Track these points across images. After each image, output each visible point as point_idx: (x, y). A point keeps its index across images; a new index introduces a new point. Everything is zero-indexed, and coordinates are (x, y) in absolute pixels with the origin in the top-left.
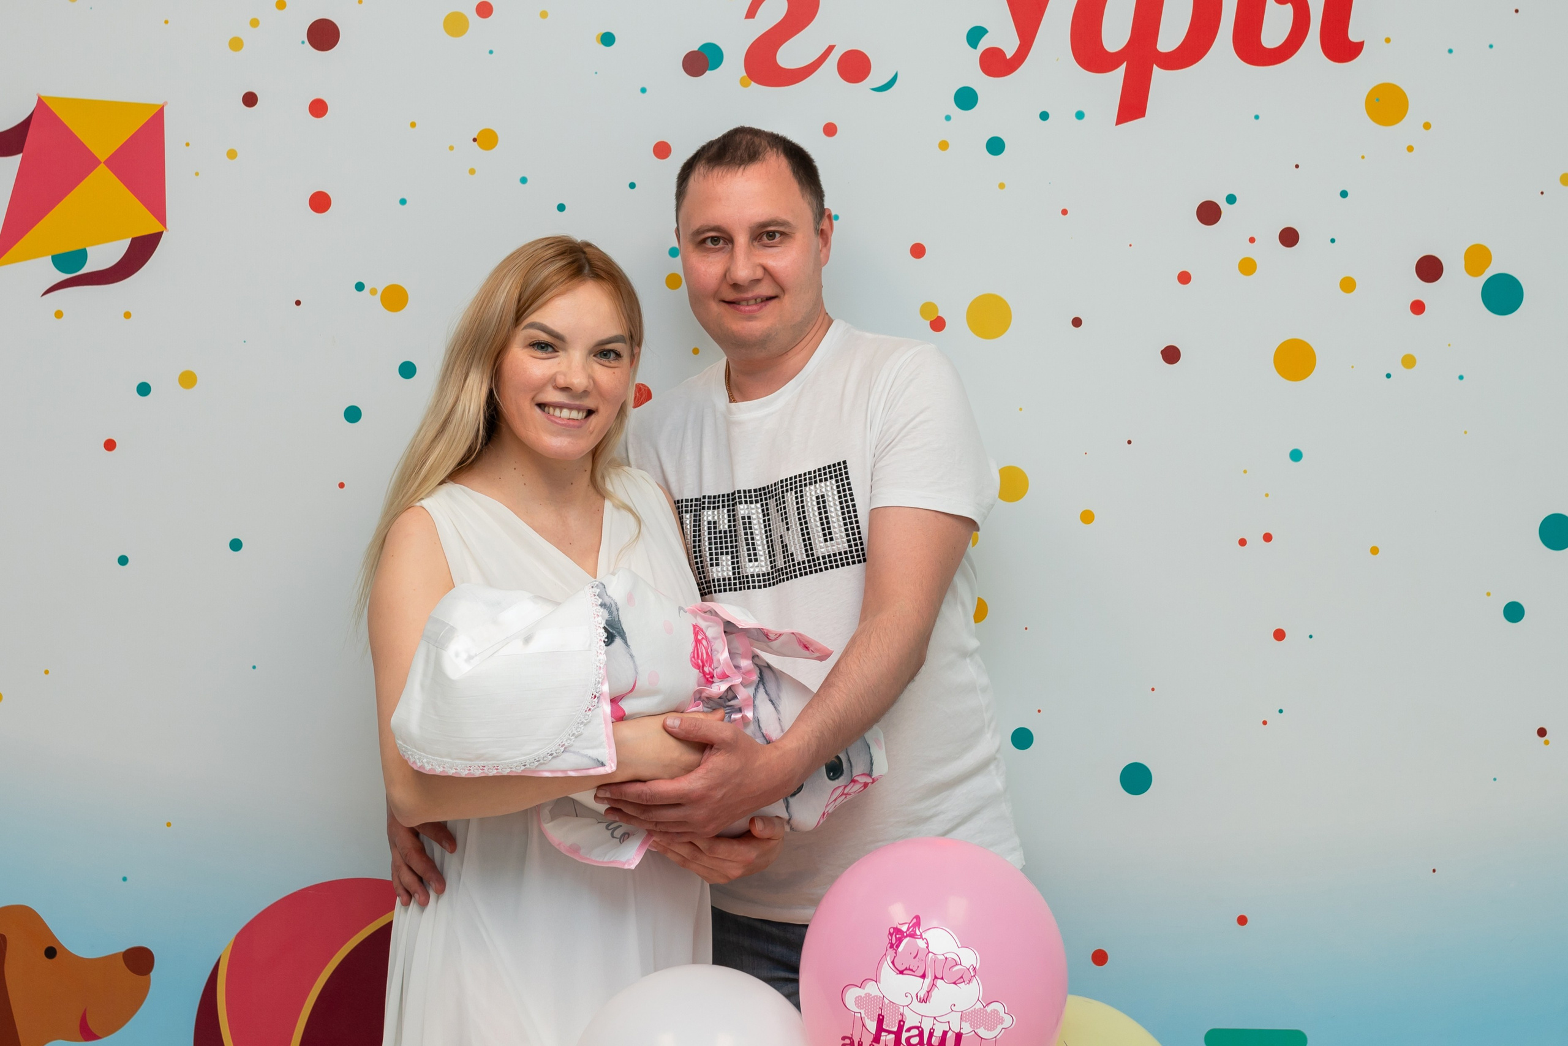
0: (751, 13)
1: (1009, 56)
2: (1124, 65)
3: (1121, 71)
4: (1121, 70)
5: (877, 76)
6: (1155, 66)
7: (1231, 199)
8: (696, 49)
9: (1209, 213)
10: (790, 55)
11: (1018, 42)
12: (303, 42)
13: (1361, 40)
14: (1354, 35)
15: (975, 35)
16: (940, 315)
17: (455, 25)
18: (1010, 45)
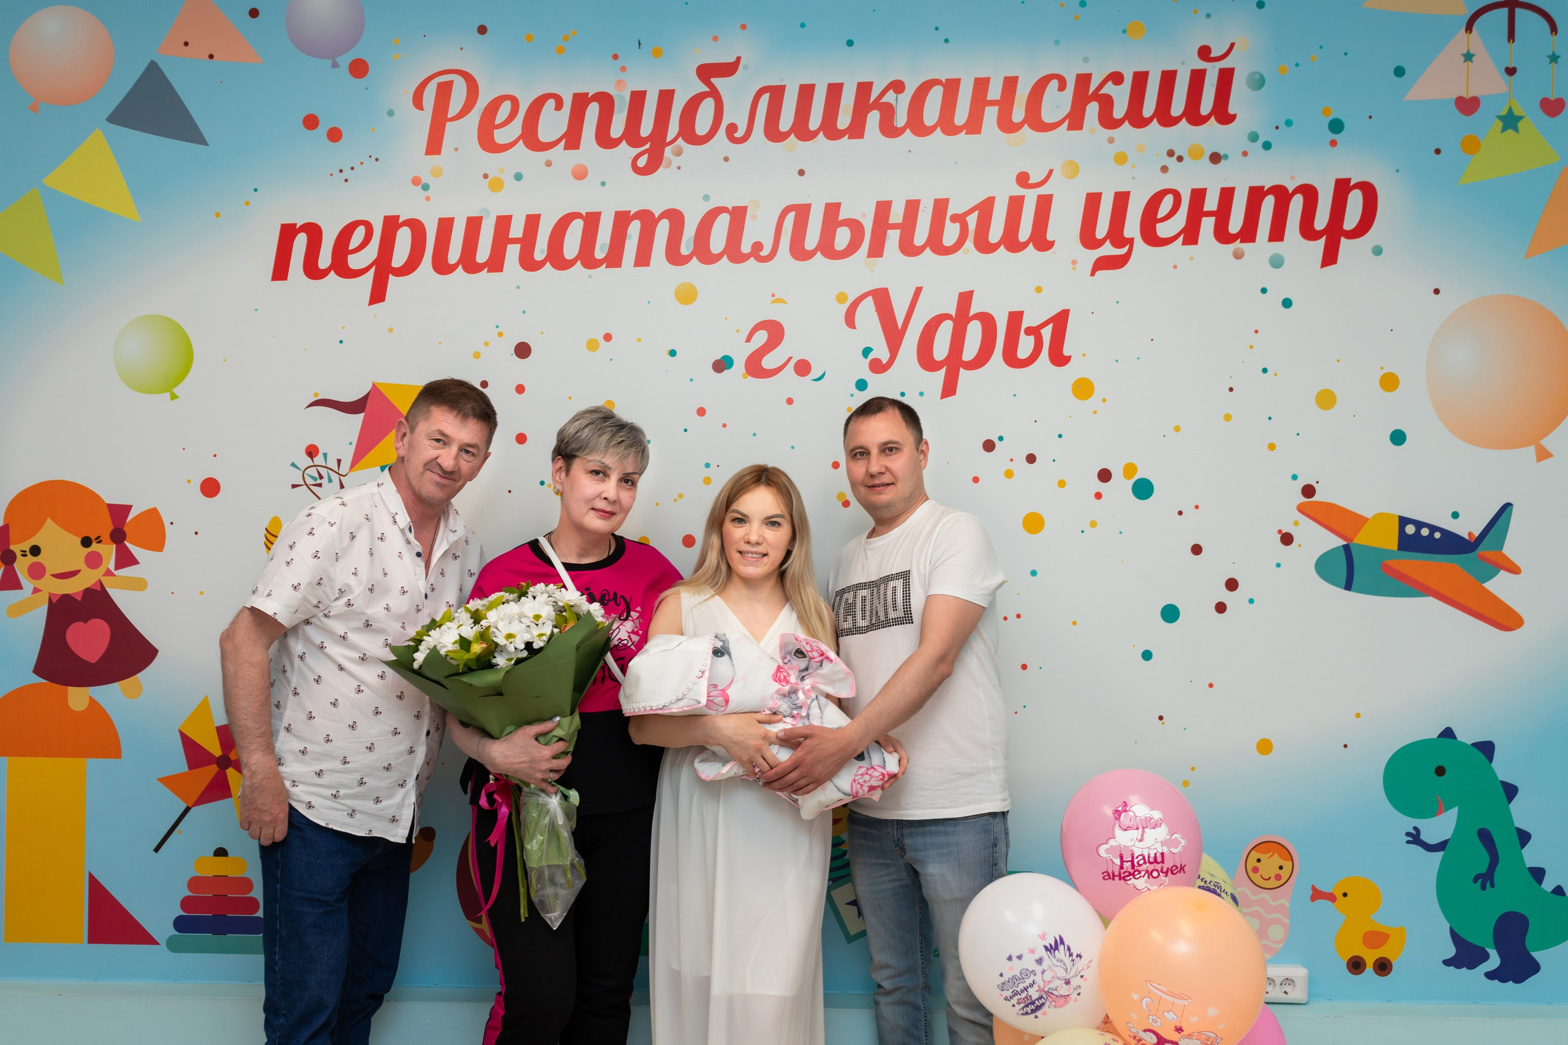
0: (748, 340)
1: (884, 363)
2: (945, 368)
3: (942, 372)
4: (944, 370)
5: (815, 373)
6: (961, 369)
7: (1001, 439)
8: (719, 358)
9: (989, 446)
10: (769, 362)
11: (889, 356)
12: (512, 354)
13: (1070, 355)
14: (1066, 353)
15: (867, 352)
16: (847, 499)
17: (592, 345)
18: (885, 357)
